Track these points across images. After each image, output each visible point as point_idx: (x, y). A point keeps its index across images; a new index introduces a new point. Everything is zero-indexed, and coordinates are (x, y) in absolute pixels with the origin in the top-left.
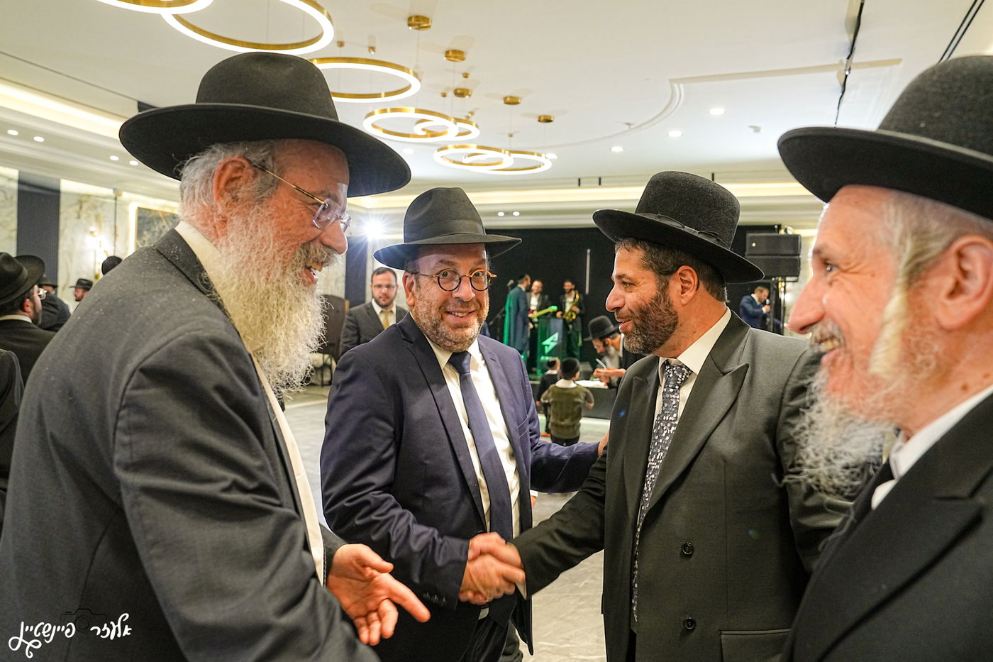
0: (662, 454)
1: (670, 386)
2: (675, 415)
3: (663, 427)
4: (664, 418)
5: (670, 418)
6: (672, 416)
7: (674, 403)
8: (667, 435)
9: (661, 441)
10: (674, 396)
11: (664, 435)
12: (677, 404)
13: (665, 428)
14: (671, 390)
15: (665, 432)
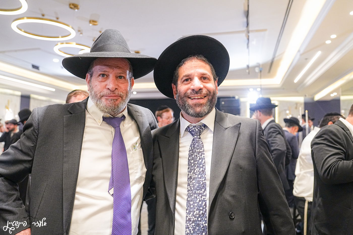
0: (198, 169)
1: (198, 135)
2: (203, 149)
3: (196, 155)
4: (197, 151)
5: (201, 151)
6: (201, 149)
7: (201, 143)
8: (200, 159)
9: (196, 163)
10: (200, 140)
11: (198, 159)
12: (202, 143)
13: (198, 156)
14: (199, 137)
15: (199, 158)
